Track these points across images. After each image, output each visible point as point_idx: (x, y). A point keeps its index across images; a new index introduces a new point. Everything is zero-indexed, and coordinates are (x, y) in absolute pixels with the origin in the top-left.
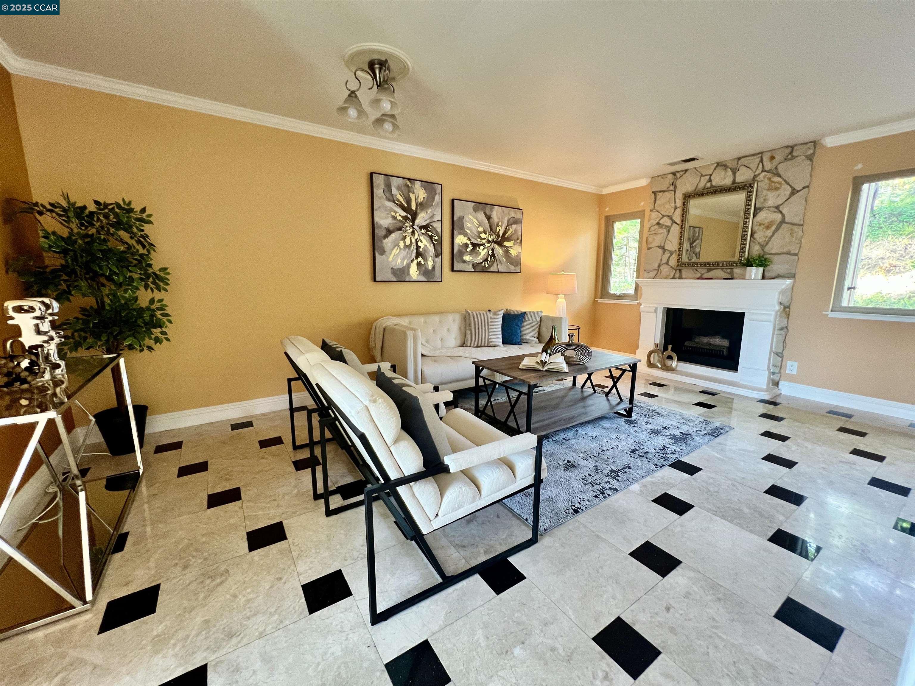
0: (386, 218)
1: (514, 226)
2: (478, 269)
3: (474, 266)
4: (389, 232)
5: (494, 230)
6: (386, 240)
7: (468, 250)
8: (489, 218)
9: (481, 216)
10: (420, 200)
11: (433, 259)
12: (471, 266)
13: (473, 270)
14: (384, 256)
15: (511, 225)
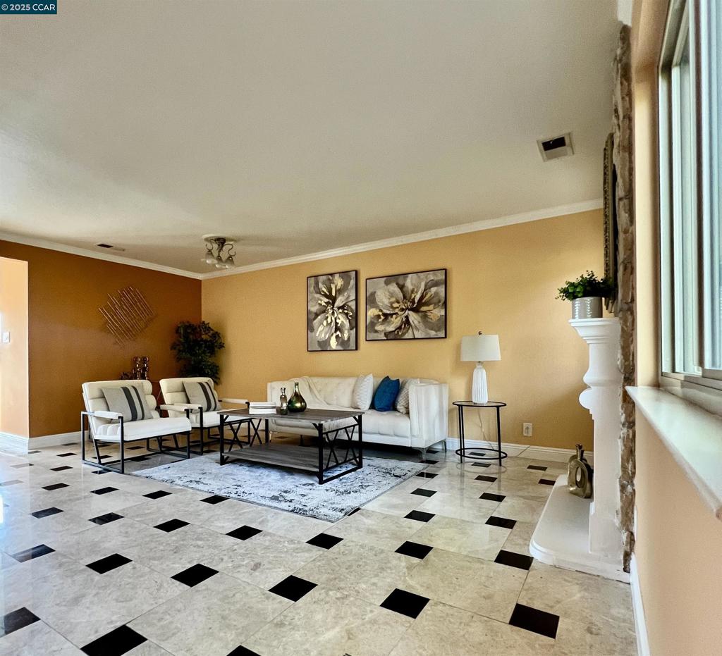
0: (315, 306)
1: (434, 290)
2: (391, 336)
3: (386, 334)
4: (317, 315)
5: (408, 298)
6: (315, 321)
7: (380, 320)
8: (402, 287)
9: (394, 288)
10: (338, 287)
11: (349, 332)
12: (383, 334)
13: (385, 338)
14: (313, 333)
15: (430, 288)
